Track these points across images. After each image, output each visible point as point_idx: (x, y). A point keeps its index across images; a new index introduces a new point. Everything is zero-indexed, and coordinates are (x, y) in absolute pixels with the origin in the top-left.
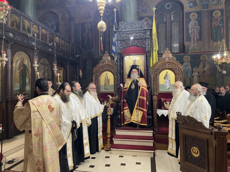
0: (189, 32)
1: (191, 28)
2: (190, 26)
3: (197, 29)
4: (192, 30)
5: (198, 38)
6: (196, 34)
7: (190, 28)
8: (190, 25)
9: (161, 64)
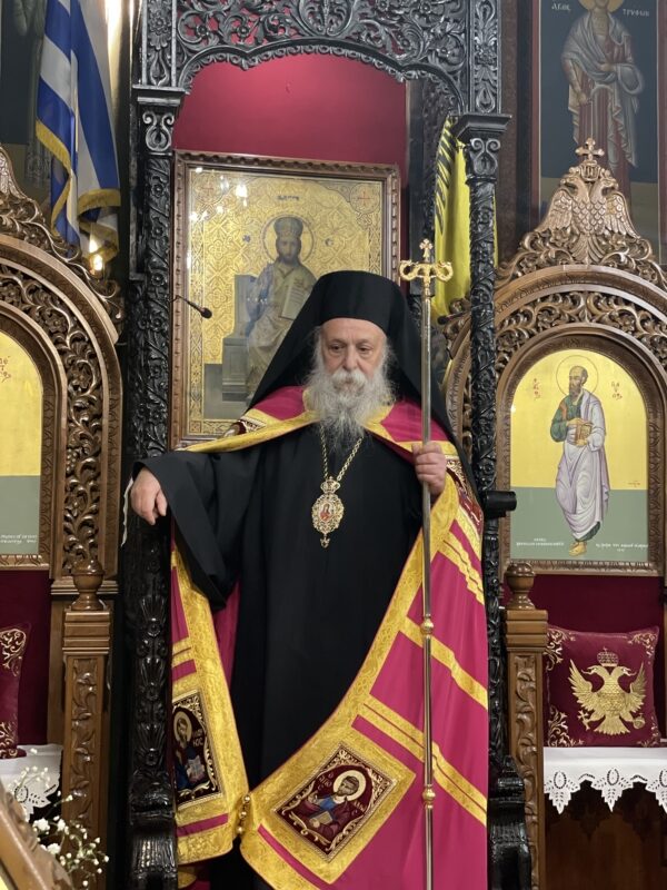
0: (572, 100)
1: (584, 76)
2: (575, 57)
3: (620, 87)
4: (586, 88)
5: (632, 161)
6: (616, 123)
7: (575, 76)
8: (576, 47)
9: (538, 285)
